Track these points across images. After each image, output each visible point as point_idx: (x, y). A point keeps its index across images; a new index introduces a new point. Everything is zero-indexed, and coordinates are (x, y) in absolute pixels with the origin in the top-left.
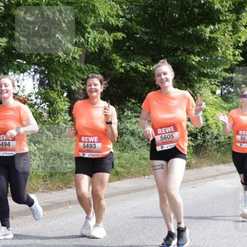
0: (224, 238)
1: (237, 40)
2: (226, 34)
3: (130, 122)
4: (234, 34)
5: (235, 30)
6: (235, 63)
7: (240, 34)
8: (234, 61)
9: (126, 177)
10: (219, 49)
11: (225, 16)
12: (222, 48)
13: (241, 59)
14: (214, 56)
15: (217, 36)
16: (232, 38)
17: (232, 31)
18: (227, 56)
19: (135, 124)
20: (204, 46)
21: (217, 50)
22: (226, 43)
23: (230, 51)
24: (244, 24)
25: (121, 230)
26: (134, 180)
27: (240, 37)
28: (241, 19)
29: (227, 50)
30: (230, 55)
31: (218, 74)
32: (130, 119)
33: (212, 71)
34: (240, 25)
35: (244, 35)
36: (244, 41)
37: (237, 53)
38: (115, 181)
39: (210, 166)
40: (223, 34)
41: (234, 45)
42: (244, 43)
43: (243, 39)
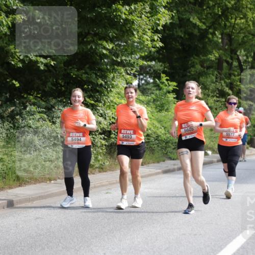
0: (142, 251)
1: (155, 23)
2: (143, 16)
3: (33, 119)
4: (152, 16)
5: (154, 11)
6: (153, 50)
7: (159, 16)
8: (153, 47)
9: (28, 182)
10: (135, 33)
12: (138, 32)
13: (160, 44)
14: (129, 41)
15: (133, 17)
16: (149, 20)
17: (150, 13)
18: (144, 41)
19: (38, 121)
20: (117, 30)
21: (133, 34)
22: (143, 27)
24: (164, 4)
25: (23, 245)
26: (38, 185)
27: (159, 20)
29: (144, 34)
30: (147, 40)
31: (134, 63)
32: (33, 115)
33: (127, 59)
34: (159, 5)
35: (164, 17)
36: (164, 24)
37: (156, 38)
38: (16, 187)
40: (139, 15)
41: (153, 29)
42: (164, 26)
43: (162, 22)
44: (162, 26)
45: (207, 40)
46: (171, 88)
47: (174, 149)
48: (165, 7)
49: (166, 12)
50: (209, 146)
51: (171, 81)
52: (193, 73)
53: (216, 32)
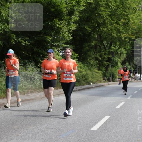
0: (63, 124)
1: (69, 29)
2: (65, 26)
4: (68, 26)
5: (69, 24)
6: (68, 40)
7: (71, 26)
8: (68, 39)
10: (61, 33)
11: (64, 18)
12: (63, 32)
13: (71, 38)
14: (58, 36)
15: (61, 26)
16: (67, 28)
17: (67, 25)
21: (61, 34)
22: (65, 31)
23: (66, 34)
24: (73, 21)
27: (71, 28)
28: (71, 19)
30: (66, 36)
31: (60, 45)
33: (58, 44)
34: (71, 22)
37: (69, 35)
39: (56, 89)
41: (68, 31)
44: (72, 30)
45: (91, 36)
46: (76, 56)
48: (74, 23)
49: (74, 25)
50: (91, 81)
51: (76, 53)
52: (85, 50)
53: (95, 33)
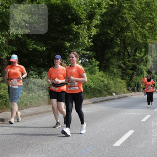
0: (83, 139)
1: (90, 34)
2: (84, 31)
3: (33, 77)
4: (88, 31)
5: (89, 29)
6: (88, 46)
7: (92, 31)
10: (80, 38)
11: (84, 21)
12: (82, 38)
13: (92, 44)
14: (77, 42)
15: (80, 31)
16: (87, 33)
17: (87, 29)
19: (35, 78)
22: (84, 35)
24: (94, 25)
26: (34, 108)
28: (92, 23)
29: (85, 39)
30: (86, 42)
31: (80, 52)
32: (32, 75)
33: (77, 50)
34: (91, 26)
35: (94, 31)
37: (90, 41)
40: (82, 30)
41: (88, 37)
43: (93, 34)
44: (93, 35)
45: (113, 42)
46: (97, 64)
47: (98, 92)
48: (94, 27)
49: (95, 29)
50: (114, 91)
51: (97, 61)
52: (107, 57)
53: (118, 39)
